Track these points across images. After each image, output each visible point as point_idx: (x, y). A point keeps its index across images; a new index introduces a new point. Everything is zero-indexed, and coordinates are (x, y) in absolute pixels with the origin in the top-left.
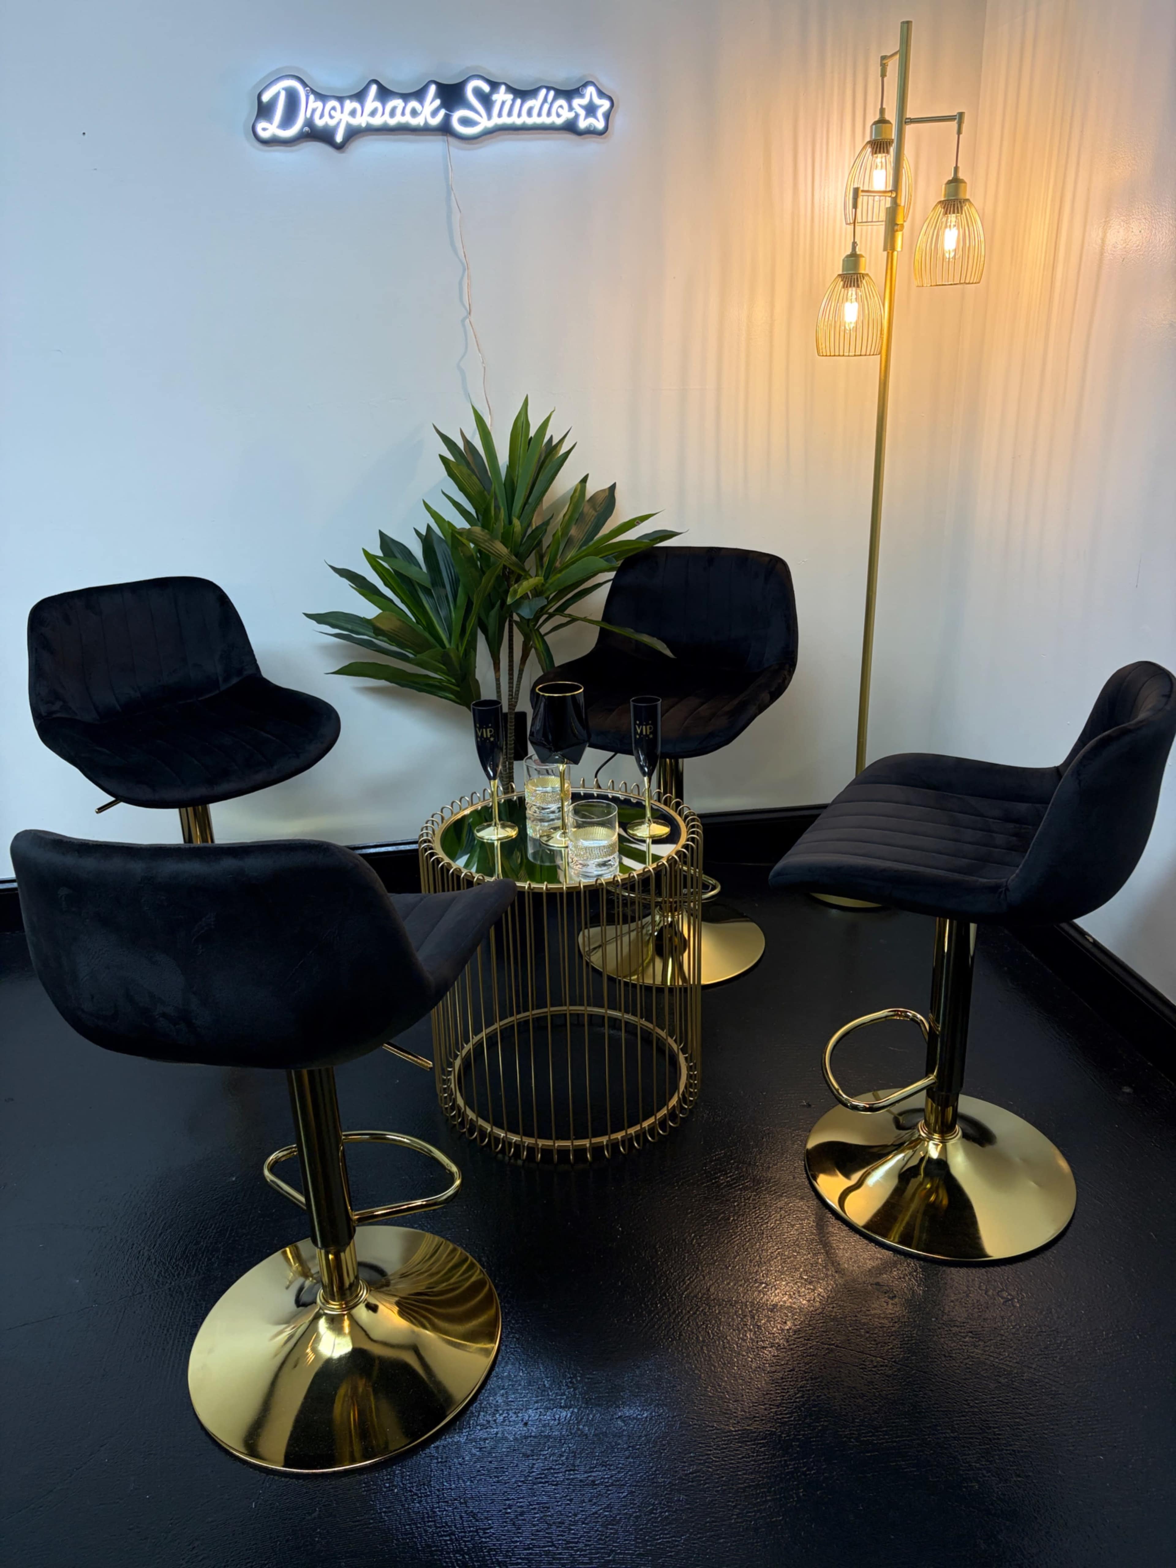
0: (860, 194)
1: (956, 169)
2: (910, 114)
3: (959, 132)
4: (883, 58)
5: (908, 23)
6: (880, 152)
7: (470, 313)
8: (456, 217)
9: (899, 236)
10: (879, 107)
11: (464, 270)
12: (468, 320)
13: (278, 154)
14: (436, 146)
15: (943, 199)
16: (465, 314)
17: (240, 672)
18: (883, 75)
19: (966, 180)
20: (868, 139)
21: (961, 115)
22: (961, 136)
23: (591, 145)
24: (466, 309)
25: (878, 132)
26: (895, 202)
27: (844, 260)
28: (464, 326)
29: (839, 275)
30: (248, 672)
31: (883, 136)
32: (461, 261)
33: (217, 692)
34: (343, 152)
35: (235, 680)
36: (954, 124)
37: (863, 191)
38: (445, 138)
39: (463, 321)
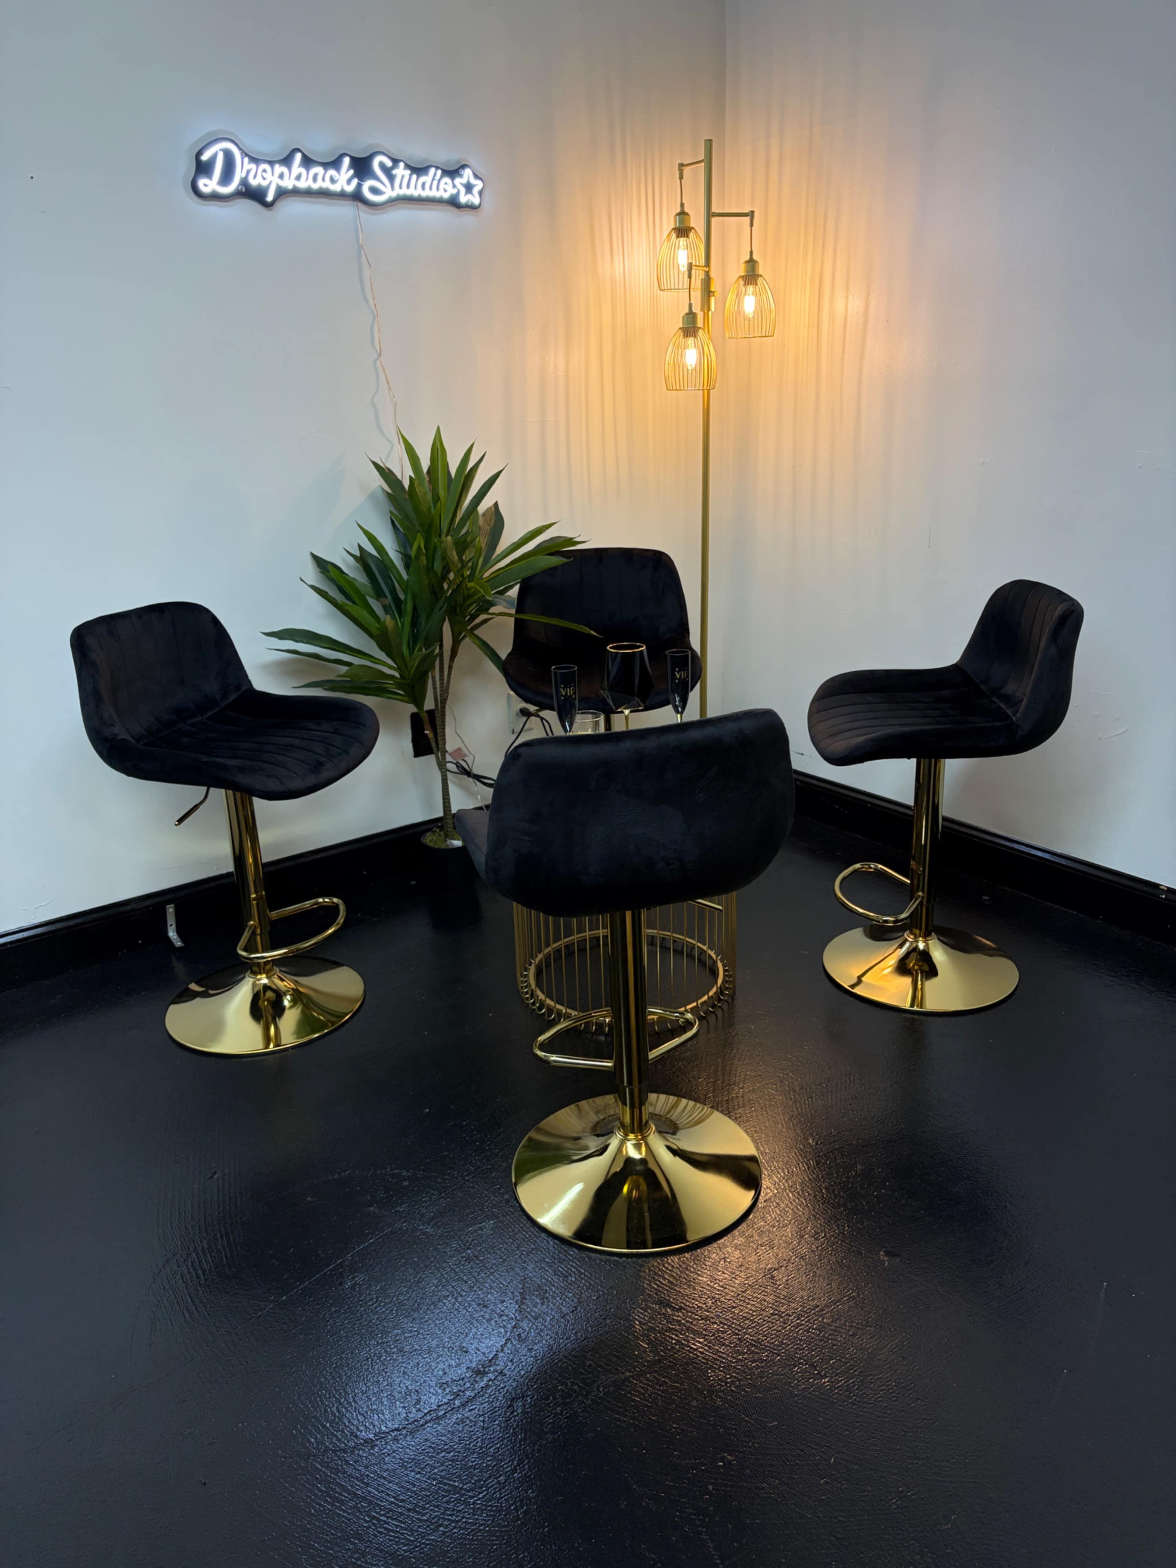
0: (694, 268)
1: (751, 252)
2: (715, 209)
3: (752, 225)
4: (681, 166)
5: (711, 141)
6: (681, 236)
7: (380, 356)
8: (367, 272)
9: (713, 299)
10: (679, 202)
11: (374, 318)
12: (378, 361)
13: (214, 209)
14: (347, 209)
15: (743, 274)
16: (376, 356)
17: (238, 687)
18: (681, 177)
19: (758, 260)
20: (673, 226)
21: (752, 212)
22: (753, 228)
23: (468, 218)
24: (376, 351)
25: (681, 221)
26: (707, 274)
27: (683, 317)
28: (376, 368)
29: (680, 328)
30: (244, 688)
31: (686, 225)
32: (371, 310)
33: (217, 709)
34: (271, 210)
35: (233, 697)
36: (747, 220)
37: (695, 266)
38: (355, 203)
39: (375, 361)
